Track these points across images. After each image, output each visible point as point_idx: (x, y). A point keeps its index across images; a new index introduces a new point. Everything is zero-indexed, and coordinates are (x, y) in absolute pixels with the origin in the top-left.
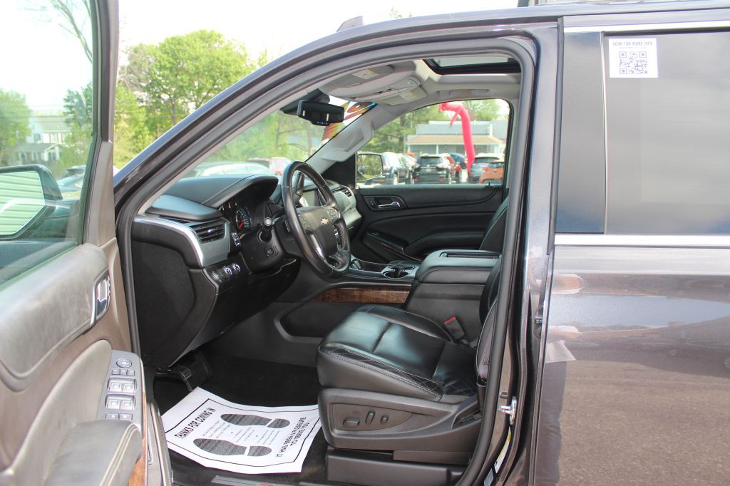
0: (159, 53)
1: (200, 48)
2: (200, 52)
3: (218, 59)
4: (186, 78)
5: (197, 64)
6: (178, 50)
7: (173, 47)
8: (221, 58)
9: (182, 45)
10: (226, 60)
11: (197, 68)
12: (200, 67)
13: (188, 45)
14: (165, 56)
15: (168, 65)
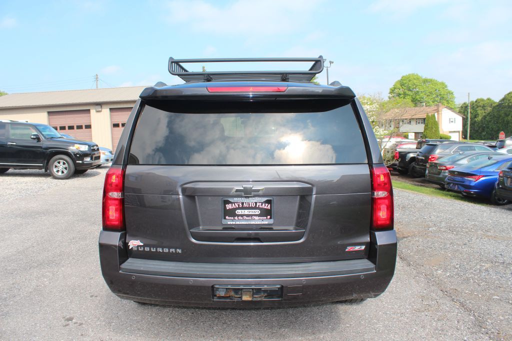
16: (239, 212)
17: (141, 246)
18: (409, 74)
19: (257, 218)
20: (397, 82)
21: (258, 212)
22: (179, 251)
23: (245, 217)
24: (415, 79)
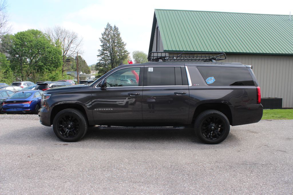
0: (15, 39)
1: (33, 38)
3: (40, 42)
5: (32, 43)
6: (23, 38)
7: (21, 36)
11: (32, 45)
13: (28, 36)
14: (18, 40)
15: (19, 44)
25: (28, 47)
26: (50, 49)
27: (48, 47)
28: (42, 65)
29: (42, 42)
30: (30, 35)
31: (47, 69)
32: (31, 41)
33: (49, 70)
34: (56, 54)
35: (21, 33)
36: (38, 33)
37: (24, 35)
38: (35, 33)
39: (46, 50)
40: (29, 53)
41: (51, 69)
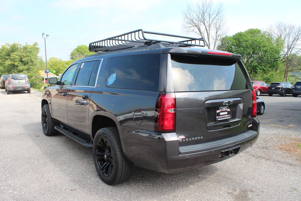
0: (232, 40)
1: (249, 37)
2: (248, 39)
3: (256, 41)
4: (242, 49)
5: (247, 43)
6: (240, 38)
7: (238, 37)
8: (257, 40)
9: (241, 36)
10: (259, 41)
11: (247, 45)
12: (248, 45)
13: (244, 36)
14: (234, 41)
15: (236, 44)
16: (221, 114)
17: (184, 139)
18: (82, 45)
19: (226, 116)
20: (75, 50)
21: (226, 113)
22: (202, 138)
23: (223, 116)
24: (85, 48)
25: (243, 47)
26: (266, 48)
27: (265, 46)
28: (257, 65)
29: (258, 41)
30: (247, 35)
31: (260, 69)
32: (247, 41)
33: (264, 70)
34: (272, 53)
35: (238, 33)
36: (256, 32)
37: (241, 35)
38: (253, 32)
39: (262, 49)
40: (244, 53)
41: (265, 69)
